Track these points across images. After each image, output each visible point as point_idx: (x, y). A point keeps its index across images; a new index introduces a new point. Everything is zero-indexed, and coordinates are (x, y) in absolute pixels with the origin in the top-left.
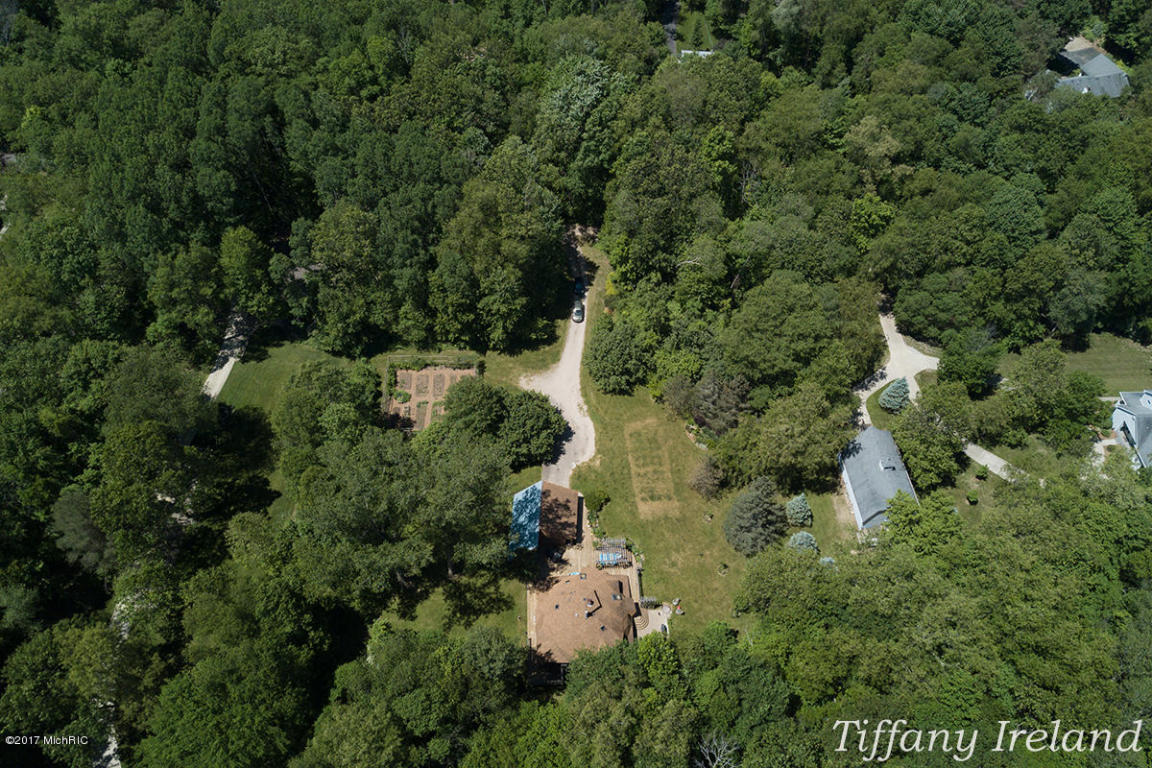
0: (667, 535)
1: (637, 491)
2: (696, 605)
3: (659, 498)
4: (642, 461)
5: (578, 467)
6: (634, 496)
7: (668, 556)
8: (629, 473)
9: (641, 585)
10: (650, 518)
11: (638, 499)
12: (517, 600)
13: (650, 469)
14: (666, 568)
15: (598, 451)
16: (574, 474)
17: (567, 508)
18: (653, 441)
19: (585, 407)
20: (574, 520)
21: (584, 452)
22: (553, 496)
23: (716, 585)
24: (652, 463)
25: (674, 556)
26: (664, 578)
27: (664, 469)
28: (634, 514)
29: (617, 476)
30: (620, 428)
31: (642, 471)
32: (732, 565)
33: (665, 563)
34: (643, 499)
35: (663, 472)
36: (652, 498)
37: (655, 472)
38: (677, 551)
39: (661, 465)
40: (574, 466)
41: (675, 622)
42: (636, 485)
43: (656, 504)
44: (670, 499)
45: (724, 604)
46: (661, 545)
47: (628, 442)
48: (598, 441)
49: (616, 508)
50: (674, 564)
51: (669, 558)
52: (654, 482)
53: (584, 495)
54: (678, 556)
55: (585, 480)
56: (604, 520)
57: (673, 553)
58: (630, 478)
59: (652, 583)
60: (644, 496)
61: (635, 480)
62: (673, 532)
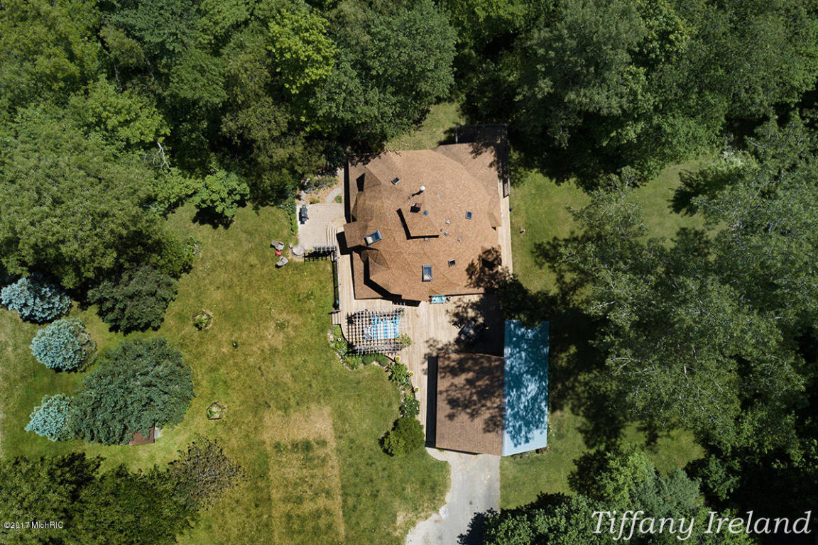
0: (287, 378)
1: (334, 460)
2: (253, 259)
3: (295, 445)
4: (322, 522)
5: (436, 509)
6: (339, 451)
7: (289, 342)
8: (345, 495)
9: (336, 287)
10: (313, 406)
11: (333, 444)
12: (530, 261)
13: (308, 507)
14: (295, 320)
16: (443, 493)
17: (453, 403)
20: (443, 384)
21: (427, 542)
22: (479, 422)
23: (218, 295)
24: (304, 520)
25: (279, 341)
26: (299, 301)
27: (283, 508)
28: (341, 416)
29: (367, 491)
31: (322, 502)
32: (189, 329)
33: (296, 328)
34: (323, 443)
36: (307, 446)
37: (300, 501)
38: (274, 351)
39: (288, 517)
40: (442, 510)
41: (286, 232)
42: (334, 474)
43: (301, 436)
44: (277, 446)
45: (208, 265)
49: (368, 427)
50: (281, 326)
51: (287, 337)
52: (303, 480)
53: (424, 454)
54: (273, 342)
55: (423, 483)
56: (390, 405)
57: (280, 347)
58: (343, 487)
59: (318, 293)
60: (321, 452)
61: (335, 483)
62: (277, 384)
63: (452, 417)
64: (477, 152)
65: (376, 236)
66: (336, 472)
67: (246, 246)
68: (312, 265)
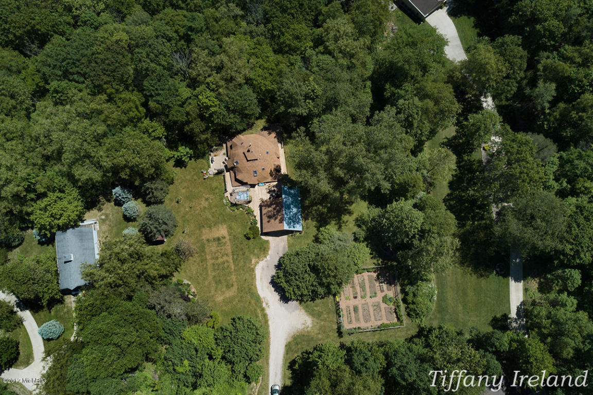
0: (210, 217)
1: (229, 243)
2: (195, 177)
3: (214, 239)
4: (226, 265)
5: (265, 257)
6: (230, 240)
7: (210, 204)
8: (233, 255)
9: (225, 184)
10: (220, 225)
11: (228, 238)
13: (220, 260)
14: (211, 197)
15: (253, 270)
16: (268, 251)
17: (268, 217)
18: (218, 282)
19: (264, 305)
20: (264, 211)
21: (263, 269)
23: (184, 191)
24: (219, 265)
25: (206, 204)
26: (212, 190)
27: (211, 262)
28: (230, 228)
29: (241, 253)
30: (240, 290)
31: (225, 258)
32: (174, 203)
33: (212, 199)
34: (224, 238)
35: (212, 258)
36: (219, 239)
37: (217, 258)
38: (205, 208)
39: (213, 264)
40: (268, 257)
41: (206, 167)
42: (229, 248)
43: (216, 236)
44: (208, 240)
45: (179, 181)
46: (214, 210)
47: (234, 280)
48: (253, 278)
49: (239, 231)
50: (207, 199)
51: (209, 203)
52: (218, 251)
53: (261, 238)
54: (205, 205)
55: (261, 248)
56: (247, 223)
57: (207, 206)
58: (232, 252)
59: (219, 187)
60: (224, 241)
61: (229, 251)
62: (207, 219)
63: (269, 222)
64: (270, 134)
65: (237, 162)
66: (229, 247)
67: (193, 173)
68: (216, 177)
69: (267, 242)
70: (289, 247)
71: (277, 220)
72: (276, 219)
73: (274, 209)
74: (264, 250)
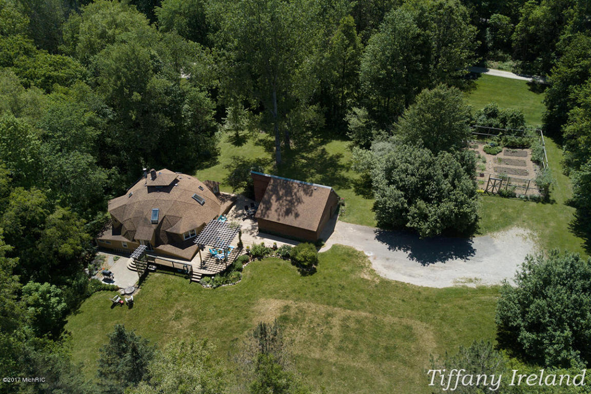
0: (221, 321)
1: (304, 305)
4: (352, 325)
5: (365, 257)
6: (298, 299)
7: (193, 314)
8: (335, 305)
11: (290, 302)
13: (336, 332)
14: (179, 306)
15: (385, 283)
16: (355, 251)
18: (390, 353)
19: (473, 286)
21: (388, 267)
24: (345, 339)
25: (187, 321)
26: (167, 300)
27: (330, 353)
28: (274, 294)
29: (337, 291)
30: (425, 316)
31: (336, 321)
33: (186, 307)
34: (287, 308)
35: (324, 346)
36: (283, 319)
37: (328, 337)
38: (193, 326)
39: (340, 349)
40: (366, 254)
42: (315, 309)
46: (212, 310)
47: (396, 320)
48: (404, 287)
49: (287, 281)
50: (178, 318)
51: (189, 314)
52: (310, 329)
53: (322, 254)
54: (186, 325)
55: (344, 260)
56: (279, 265)
57: (194, 321)
58: (328, 304)
59: (170, 287)
60: (293, 312)
61: (322, 309)
62: (222, 329)
63: (297, 215)
66: (313, 305)
68: (147, 285)
69: (335, 248)
70: (361, 223)
71: (305, 198)
72: (299, 201)
73: (279, 199)
74: (349, 255)
